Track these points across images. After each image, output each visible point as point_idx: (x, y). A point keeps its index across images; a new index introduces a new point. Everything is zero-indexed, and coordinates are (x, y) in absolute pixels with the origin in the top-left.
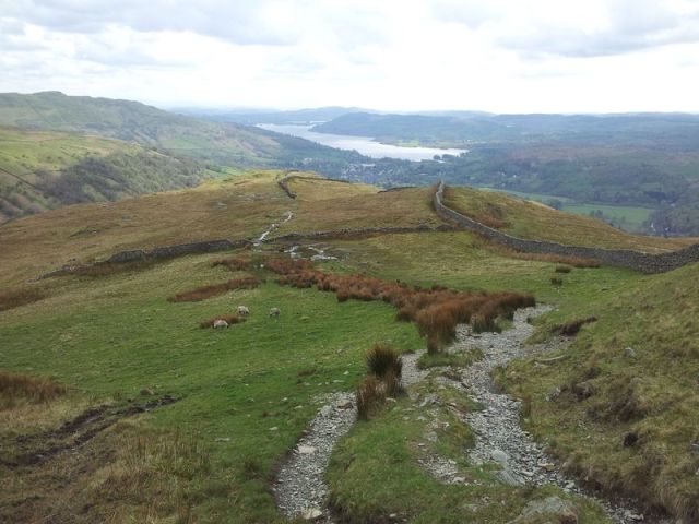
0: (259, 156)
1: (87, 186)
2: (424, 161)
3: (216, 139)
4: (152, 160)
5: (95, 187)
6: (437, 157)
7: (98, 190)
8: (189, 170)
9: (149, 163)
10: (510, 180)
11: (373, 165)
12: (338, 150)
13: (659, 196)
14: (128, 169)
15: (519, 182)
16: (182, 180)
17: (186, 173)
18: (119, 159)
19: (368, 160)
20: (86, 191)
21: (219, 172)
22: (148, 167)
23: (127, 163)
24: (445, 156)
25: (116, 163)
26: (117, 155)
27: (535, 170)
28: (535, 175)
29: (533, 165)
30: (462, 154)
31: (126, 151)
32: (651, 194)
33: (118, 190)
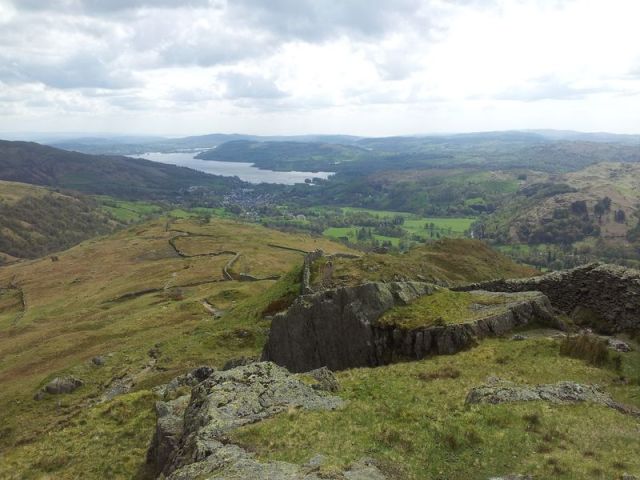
0: (150, 187)
1: (6, 229)
2: (297, 184)
3: (109, 173)
4: (58, 201)
5: (12, 229)
6: (307, 181)
7: (15, 232)
8: (89, 207)
9: (55, 204)
10: (366, 199)
11: (252, 190)
12: (221, 177)
13: (480, 208)
14: (37, 211)
15: (373, 201)
16: (84, 217)
17: (86, 211)
18: (29, 202)
19: (248, 185)
20: (5, 234)
21: (114, 206)
22: (54, 208)
23: (36, 205)
24: (315, 179)
25: (27, 206)
26: (27, 199)
27: (386, 191)
28: (386, 194)
29: (384, 186)
30: (329, 177)
31: (33, 195)
32: (475, 207)
33: (32, 230)
